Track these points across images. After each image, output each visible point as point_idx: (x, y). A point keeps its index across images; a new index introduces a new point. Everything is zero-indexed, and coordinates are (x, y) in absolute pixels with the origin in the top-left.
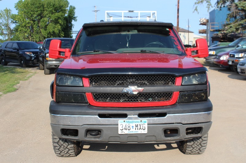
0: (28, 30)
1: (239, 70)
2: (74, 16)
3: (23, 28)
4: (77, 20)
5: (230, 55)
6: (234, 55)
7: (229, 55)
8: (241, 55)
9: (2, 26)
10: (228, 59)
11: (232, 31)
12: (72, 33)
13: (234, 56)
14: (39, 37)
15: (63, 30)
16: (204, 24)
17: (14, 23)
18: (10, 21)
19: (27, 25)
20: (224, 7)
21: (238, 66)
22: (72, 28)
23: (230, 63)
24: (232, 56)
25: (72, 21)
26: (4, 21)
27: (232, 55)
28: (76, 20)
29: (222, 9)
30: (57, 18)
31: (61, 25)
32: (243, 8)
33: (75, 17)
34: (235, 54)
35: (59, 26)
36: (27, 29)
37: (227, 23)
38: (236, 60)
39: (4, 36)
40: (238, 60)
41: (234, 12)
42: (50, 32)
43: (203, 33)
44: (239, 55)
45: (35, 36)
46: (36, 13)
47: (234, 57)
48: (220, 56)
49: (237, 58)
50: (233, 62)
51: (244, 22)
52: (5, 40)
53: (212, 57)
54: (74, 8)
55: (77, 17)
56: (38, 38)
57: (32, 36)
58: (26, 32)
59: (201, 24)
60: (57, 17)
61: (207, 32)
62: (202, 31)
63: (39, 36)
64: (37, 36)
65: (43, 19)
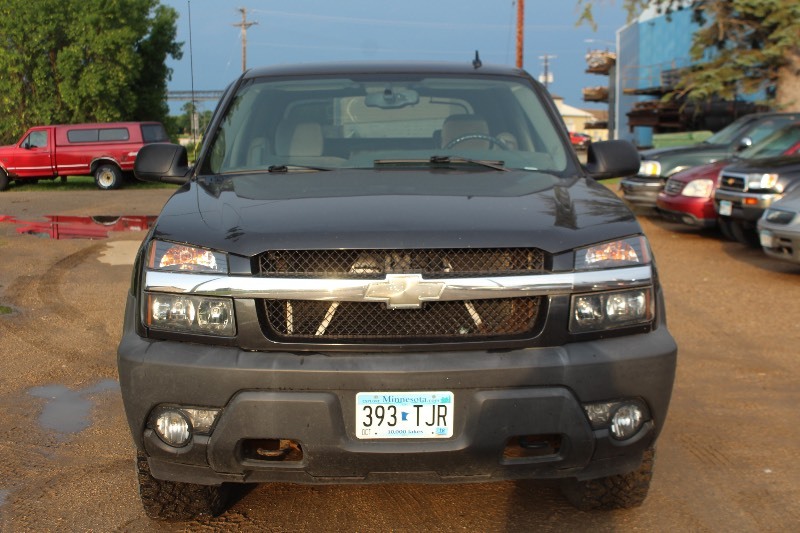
0: (13, 85)
1: (766, 240)
2: (173, 42)
4: (181, 55)
5: (726, 178)
6: (742, 180)
7: (720, 179)
8: (767, 180)
10: (717, 194)
11: (712, 91)
12: (168, 98)
13: (740, 183)
14: (52, 111)
15: (133, 88)
16: (602, 69)
19: (10, 69)
20: (680, 8)
21: (762, 222)
22: (167, 80)
23: (726, 209)
24: (733, 185)
25: (164, 58)
27: (731, 181)
28: (177, 55)
29: (673, 16)
30: (112, 47)
31: (125, 69)
32: (749, 11)
33: (175, 44)
34: (746, 177)
35: (120, 74)
36: (9, 83)
37: (694, 63)
38: (747, 199)
40: (755, 199)
41: (721, 26)
42: (89, 96)
43: (596, 101)
44: (759, 180)
45: (40, 105)
46: (39, 29)
47: (742, 186)
48: (684, 183)
49: (751, 191)
50: (736, 205)
51: (752, 61)
53: (649, 185)
54: (174, 15)
55: (182, 44)
56: (49, 113)
57: (29, 107)
59: (592, 70)
60: (113, 43)
61: (611, 96)
62: (593, 93)
63: (52, 106)
64: (46, 106)
65: (65, 49)
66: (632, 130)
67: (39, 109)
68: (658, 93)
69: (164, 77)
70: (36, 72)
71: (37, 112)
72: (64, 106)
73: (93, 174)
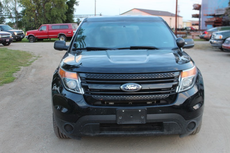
2: (76, 1)
3: (29, 12)
4: (78, 5)
9: (10, 10)
12: (74, 17)
14: (44, 20)
15: (65, 14)
17: (21, 6)
18: (17, 5)
25: (73, 5)
26: (12, 5)
28: (77, 5)
36: (32, 13)
39: (12, 19)
42: (53, 16)
45: (40, 19)
52: (13, 22)
55: (78, 2)
56: (43, 21)
58: (32, 15)
59: (194, 9)
61: (200, 16)
64: (42, 19)
65: (47, 3)
66: (206, 26)
67: (40, 20)
68: (214, 16)
69: (73, 11)
70: (39, 10)
71: (40, 21)
72: (47, 19)
73: (59, 38)
